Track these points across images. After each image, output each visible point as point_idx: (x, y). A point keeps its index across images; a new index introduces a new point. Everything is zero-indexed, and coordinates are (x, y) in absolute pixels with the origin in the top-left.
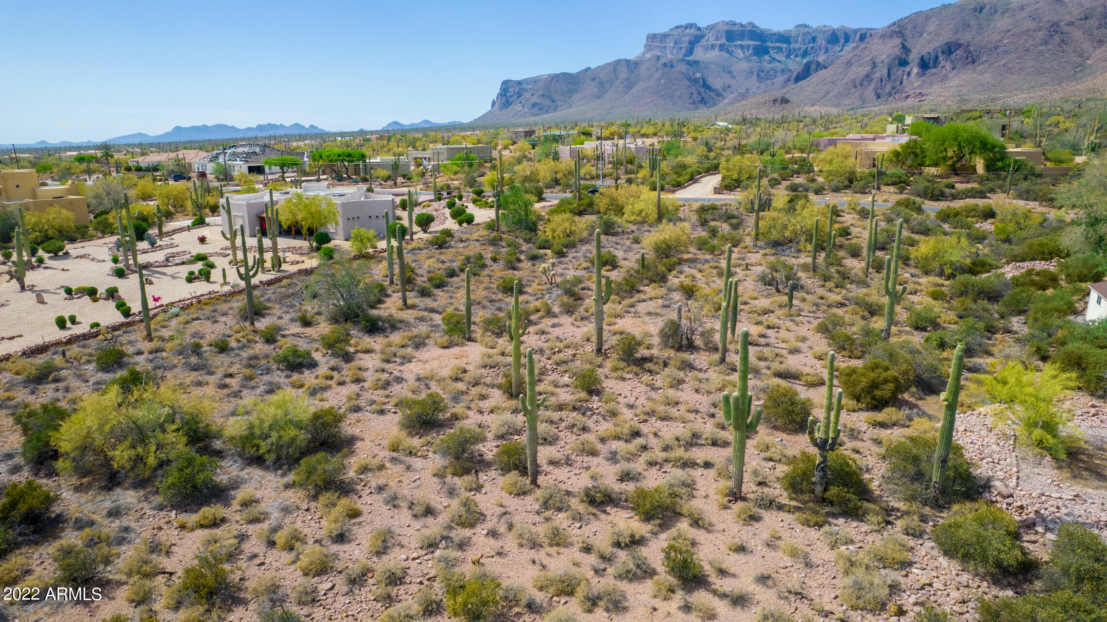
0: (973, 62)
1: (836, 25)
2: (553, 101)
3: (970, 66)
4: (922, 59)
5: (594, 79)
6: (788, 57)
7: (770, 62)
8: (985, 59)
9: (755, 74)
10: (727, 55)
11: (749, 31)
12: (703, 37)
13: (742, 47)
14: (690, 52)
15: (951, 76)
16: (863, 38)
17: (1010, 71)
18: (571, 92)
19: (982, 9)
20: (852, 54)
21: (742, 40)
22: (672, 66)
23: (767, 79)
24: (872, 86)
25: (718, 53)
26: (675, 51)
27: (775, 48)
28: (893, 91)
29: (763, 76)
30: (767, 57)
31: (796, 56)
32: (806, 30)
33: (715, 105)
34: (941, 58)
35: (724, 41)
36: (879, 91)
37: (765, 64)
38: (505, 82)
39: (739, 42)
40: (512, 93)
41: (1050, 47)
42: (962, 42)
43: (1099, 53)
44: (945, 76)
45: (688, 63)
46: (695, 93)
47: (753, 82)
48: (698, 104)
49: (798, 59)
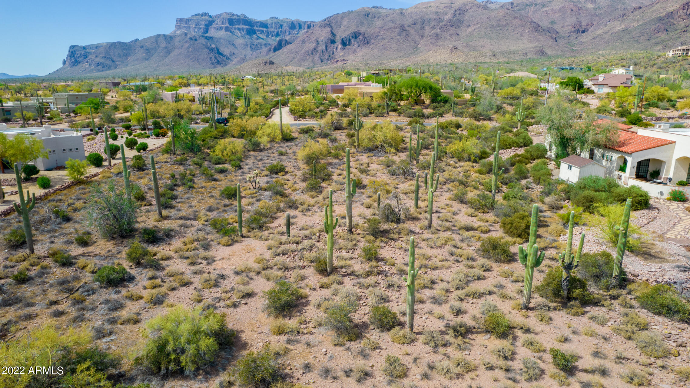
0: (368, 43)
1: (293, 19)
2: (113, 61)
3: (366, 45)
4: (342, 40)
5: (142, 47)
6: (267, 36)
7: (257, 39)
8: (373, 42)
9: (249, 46)
10: (231, 34)
11: (243, 19)
12: (214, 22)
13: (239, 29)
14: (206, 31)
15: (358, 50)
16: (309, 27)
17: (385, 48)
18: (127, 55)
19: (368, 14)
20: (305, 36)
21: (239, 25)
22: (196, 40)
23: (257, 50)
24: (318, 54)
25: (224, 32)
26: (196, 30)
27: (259, 31)
28: (330, 58)
29: (254, 47)
30: (255, 36)
31: (272, 36)
32: (276, 20)
33: (226, 65)
34: (352, 40)
35: (227, 25)
36: (322, 58)
37: (254, 40)
38: (72, 47)
39: (237, 26)
40: (79, 55)
41: (402, 37)
42: (361, 32)
43: (423, 42)
44: (355, 50)
45: (206, 38)
46: (213, 57)
47: (248, 51)
48: (215, 65)
49: (274, 38)
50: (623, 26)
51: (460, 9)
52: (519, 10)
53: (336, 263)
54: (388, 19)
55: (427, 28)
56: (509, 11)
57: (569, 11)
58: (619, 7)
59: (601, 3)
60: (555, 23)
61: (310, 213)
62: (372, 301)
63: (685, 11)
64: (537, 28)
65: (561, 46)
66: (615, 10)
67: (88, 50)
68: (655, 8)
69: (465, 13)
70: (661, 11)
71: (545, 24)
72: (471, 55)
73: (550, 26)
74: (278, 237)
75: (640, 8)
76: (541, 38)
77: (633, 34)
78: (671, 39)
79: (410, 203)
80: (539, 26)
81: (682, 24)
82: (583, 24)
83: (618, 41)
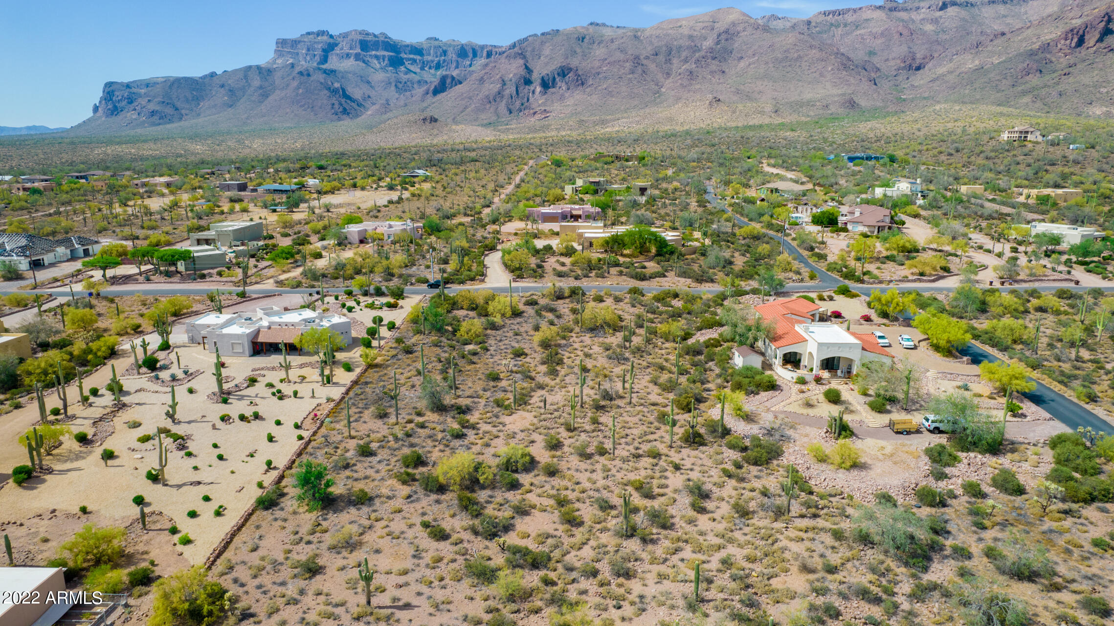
0: (583, 84)
1: (464, 41)
2: (177, 109)
3: (580, 88)
4: (543, 79)
5: (222, 86)
6: (422, 69)
7: (406, 74)
8: (591, 83)
9: (393, 84)
10: (364, 65)
11: (383, 42)
12: (337, 45)
13: (377, 57)
14: (325, 60)
15: (567, 95)
16: (489, 55)
17: (610, 94)
18: (198, 99)
19: (583, 38)
20: (483, 72)
21: (377, 50)
22: (309, 75)
23: (406, 91)
24: (504, 102)
25: (354, 62)
26: (308, 58)
27: (410, 59)
28: (522, 107)
29: (402, 87)
30: (402, 68)
31: (430, 68)
32: (436, 43)
33: (357, 116)
34: (557, 80)
35: (358, 50)
36: (511, 107)
37: (402, 75)
38: (109, 85)
39: (374, 52)
40: (120, 98)
41: (636, 76)
42: (572, 66)
43: (668, 83)
44: (562, 95)
45: (325, 72)
46: (336, 103)
47: (392, 92)
48: (340, 115)
49: (432, 71)
50: (977, 62)
51: (727, 32)
52: (819, 33)
53: (576, 425)
54: (614, 46)
55: (675, 61)
56: (802, 36)
57: (896, 36)
58: (974, 29)
59: (946, 24)
60: (875, 54)
61: (553, 393)
62: (595, 444)
63: (1068, 42)
64: (846, 64)
65: (881, 92)
66: (968, 34)
67: (134, 90)
68: (1025, 35)
69: (735, 38)
70: (1034, 40)
71: (859, 56)
72: (741, 111)
73: (867, 58)
74: (538, 410)
75: (1003, 34)
76: (852, 80)
77: (992, 75)
78: (1046, 86)
79: (619, 386)
80: (849, 59)
81: (1064, 61)
82: (918, 56)
83: (968, 87)
